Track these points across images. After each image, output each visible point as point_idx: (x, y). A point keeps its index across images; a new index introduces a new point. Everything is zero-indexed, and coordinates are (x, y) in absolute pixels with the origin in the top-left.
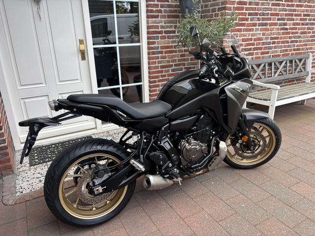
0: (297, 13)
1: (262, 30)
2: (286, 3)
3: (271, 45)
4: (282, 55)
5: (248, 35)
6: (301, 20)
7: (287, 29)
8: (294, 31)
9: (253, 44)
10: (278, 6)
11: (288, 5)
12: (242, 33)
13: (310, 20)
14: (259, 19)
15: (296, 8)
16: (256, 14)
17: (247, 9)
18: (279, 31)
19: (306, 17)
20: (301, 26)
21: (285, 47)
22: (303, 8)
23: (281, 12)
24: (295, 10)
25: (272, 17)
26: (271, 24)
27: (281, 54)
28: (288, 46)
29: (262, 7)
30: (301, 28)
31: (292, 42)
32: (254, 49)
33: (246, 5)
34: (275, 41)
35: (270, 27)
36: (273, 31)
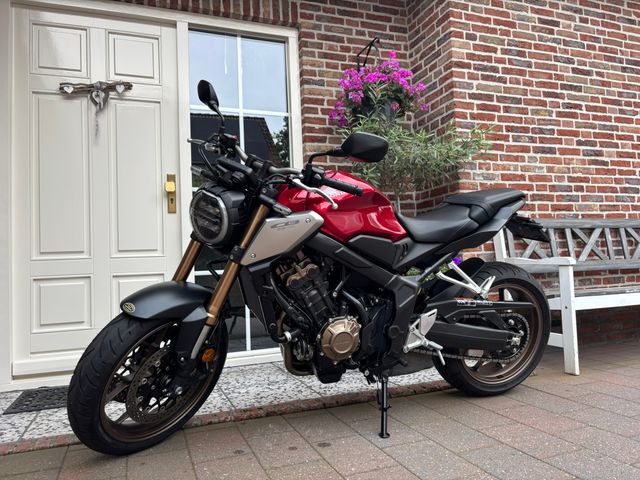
0: (620, 133)
1: (546, 161)
2: (591, 113)
3: (574, 193)
4: (608, 216)
5: (514, 167)
6: (635, 147)
7: (605, 163)
8: (624, 168)
9: (530, 188)
10: (574, 118)
11: (595, 118)
14: (532, 140)
15: (617, 124)
16: (526, 130)
17: (501, 119)
18: (587, 166)
20: (638, 160)
21: (608, 199)
22: (634, 125)
23: (583, 130)
24: (616, 129)
25: (563, 137)
26: (563, 152)
27: (605, 213)
28: (618, 199)
29: (536, 117)
30: (638, 163)
31: (625, 190)
32: (534, 197)
33: (499, 111)
34: (582, 187)
35: (563, 157)
36: (571, 166)
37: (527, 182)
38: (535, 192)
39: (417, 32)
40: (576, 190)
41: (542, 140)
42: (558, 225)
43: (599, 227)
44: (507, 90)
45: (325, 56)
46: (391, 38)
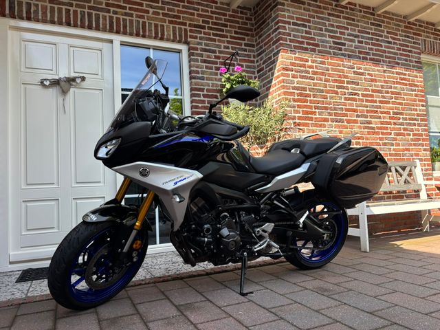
0: (382, 110)
1: (339, 127)
2: (364, 98)
5: (319, 131)
6: (391, 118)
7: (373, 128)
8: (385, 131)
10: (354, 101)
11: (367, 101)
12: (310, 128)
13: (406, 119)
14: (330, 114)
15: (380, 104)
17: (311, 102)
18: (363, 130)
19: (398, 116)
20: (393, 126)
22: (391, 105)
23: (360, 108)
24: (380, 107)
26: (348, 121)
28: (381, 149)
29: (332, 101)
30: (394, 128)
31: (385, 144)
33: (310, 97)
35: (348, 124)
36: (354, 130)
39: (261, 47)
41: (336, 114)
44: (315, 84)
45: (205, 61)
46: (245, 50)
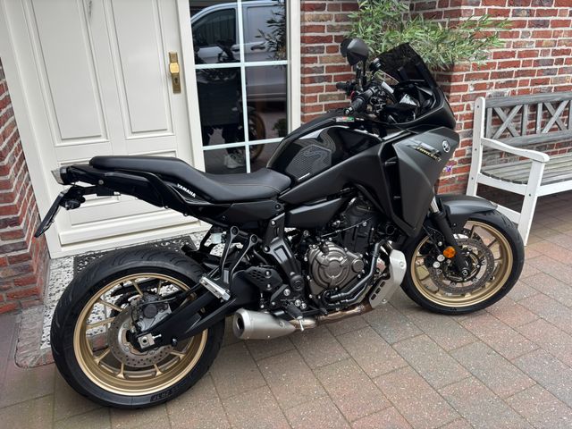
1: (536, 35)
3: (554, 66)
5: (506, 45)
9: (516, 64)
14: (530, 13)
16: (526, 3)
25: (559, 8)
26: (555, 24)
32: (518, 74)
34: (563, 59)
35: (553, 30)
36: (559, 38)
37: (516, 59)
38: (521, 68)
40: (556, 64)
41: (539, 13)
42: (533, 101)
43: (566, 100)
